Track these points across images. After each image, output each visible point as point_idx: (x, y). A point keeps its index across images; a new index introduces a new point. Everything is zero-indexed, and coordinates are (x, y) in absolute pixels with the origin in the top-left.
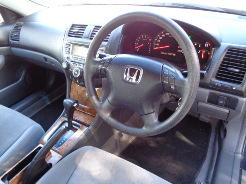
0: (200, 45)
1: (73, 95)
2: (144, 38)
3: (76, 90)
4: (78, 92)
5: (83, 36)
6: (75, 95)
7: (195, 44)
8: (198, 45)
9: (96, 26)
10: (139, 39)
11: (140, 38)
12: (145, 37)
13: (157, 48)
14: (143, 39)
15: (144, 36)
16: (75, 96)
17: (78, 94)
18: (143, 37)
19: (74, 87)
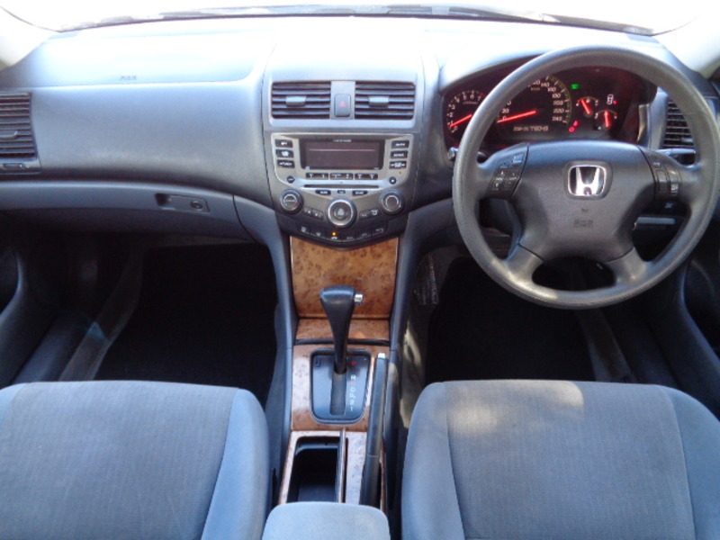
0: (597, 101)
1: (302, 281)
2: (469, 99)
3: (311, 264)
4: (319, 267)
5: (331, 113)
6: (310, 277)
7: (588, 101)
8: (593, 102)
9: (358, 83)
10: (455, 103)
11: (458, 101)
12: (472, 96)
13: (505, 119)
14: (467, 103)
15: (468, 95)
16: (312, 280)
17: (323, 273)
18: (465, 97)
19: (302, 258)
